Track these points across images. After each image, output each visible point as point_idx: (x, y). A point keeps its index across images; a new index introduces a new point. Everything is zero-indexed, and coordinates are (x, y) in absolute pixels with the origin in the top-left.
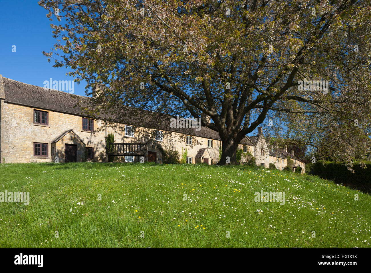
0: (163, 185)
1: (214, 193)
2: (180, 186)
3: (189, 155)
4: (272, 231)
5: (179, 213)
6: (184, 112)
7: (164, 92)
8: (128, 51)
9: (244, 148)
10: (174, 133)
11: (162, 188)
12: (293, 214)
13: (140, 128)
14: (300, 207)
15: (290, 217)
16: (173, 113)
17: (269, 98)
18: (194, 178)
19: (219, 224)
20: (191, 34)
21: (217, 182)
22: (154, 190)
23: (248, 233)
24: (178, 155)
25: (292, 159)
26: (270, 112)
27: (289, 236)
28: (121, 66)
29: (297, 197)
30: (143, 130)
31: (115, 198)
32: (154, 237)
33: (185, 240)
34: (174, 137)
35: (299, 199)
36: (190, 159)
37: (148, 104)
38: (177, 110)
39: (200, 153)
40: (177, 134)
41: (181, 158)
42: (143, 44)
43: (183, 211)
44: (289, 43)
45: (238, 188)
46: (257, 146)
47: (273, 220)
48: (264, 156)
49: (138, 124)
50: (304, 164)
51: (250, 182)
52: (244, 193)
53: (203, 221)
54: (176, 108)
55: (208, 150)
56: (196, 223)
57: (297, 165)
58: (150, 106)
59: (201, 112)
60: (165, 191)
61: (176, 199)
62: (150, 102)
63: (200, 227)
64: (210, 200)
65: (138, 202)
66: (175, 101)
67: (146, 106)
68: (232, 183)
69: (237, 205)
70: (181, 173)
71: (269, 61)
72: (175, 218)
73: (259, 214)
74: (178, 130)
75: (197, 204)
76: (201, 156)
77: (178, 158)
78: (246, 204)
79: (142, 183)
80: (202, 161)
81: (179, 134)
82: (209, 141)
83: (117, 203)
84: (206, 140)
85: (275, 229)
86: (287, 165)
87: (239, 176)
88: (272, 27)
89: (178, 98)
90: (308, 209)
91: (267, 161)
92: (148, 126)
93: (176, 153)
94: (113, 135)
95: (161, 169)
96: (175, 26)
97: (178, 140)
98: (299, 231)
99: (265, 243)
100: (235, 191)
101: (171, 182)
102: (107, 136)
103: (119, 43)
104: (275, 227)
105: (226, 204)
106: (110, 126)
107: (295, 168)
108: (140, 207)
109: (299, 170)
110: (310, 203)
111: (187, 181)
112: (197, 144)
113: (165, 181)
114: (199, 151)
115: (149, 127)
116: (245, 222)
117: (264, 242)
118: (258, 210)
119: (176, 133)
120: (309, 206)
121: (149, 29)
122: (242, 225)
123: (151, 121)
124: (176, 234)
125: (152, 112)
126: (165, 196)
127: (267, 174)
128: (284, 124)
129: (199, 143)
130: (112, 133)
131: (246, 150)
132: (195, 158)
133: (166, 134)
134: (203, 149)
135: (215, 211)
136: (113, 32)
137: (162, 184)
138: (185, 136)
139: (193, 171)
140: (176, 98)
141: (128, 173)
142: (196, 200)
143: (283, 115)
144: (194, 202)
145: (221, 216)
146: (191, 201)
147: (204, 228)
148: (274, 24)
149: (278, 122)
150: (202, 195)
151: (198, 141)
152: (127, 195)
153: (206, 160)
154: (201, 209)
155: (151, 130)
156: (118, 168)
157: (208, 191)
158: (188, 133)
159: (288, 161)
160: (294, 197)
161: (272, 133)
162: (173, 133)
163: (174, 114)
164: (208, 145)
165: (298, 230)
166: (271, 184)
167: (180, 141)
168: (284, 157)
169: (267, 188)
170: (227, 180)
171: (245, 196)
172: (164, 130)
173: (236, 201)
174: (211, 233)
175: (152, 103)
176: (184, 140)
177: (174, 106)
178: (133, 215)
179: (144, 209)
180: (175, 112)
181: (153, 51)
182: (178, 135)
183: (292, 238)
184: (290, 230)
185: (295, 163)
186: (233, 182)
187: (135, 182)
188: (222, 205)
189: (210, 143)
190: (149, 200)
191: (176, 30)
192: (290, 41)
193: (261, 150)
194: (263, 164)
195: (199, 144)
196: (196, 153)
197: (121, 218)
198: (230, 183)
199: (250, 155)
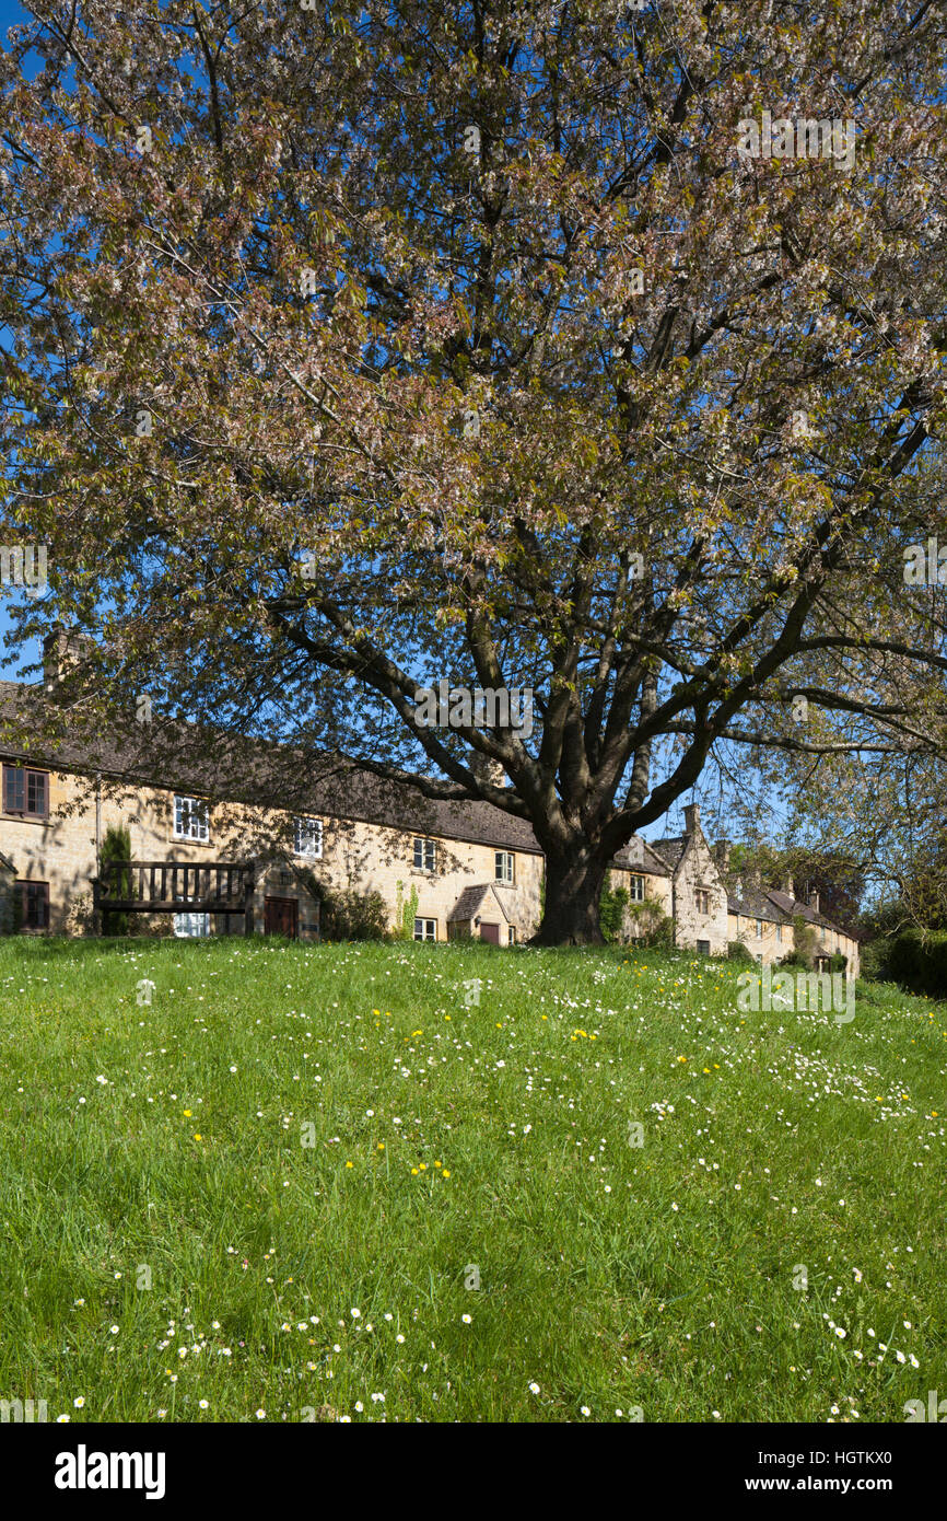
0: (303, 1015)
1: (496, 1044)
2: (369, 1020)
3: (423, 910)
4: (704, 1180)
5: (356, 1118)
6: (402, 748)
7: (325, 667)
8: (176, 504)
9: (632, 884)
10: (366, 825)
11: (298, 1028)
12: (786, 1117)
13: (230, 806)
14: (817, 1095)
15: (776, 1126)
16: (358, 750)
17: (714, 692)
18: (427, 992)
19: (505, 1159)
20: (417, 444)
21: (511, 1003)
22: (265, 1038)
23: (614, 1191)
24: (383, 913)
25: (811, 926)
26: (727, 750)
27: (765, 1197)
28: (152, 566)
29: (811, 1059)
30: (241, 814)
31: (107, 1066)
32: (250, 1211)
33: (374, 1217)
34: (361, 840)
35: (816, 1065)
36: (430, 928)
37: (261, 716)
38: (375, 738)
39: (468, 904)
40: (377, 828)
41: (393, 924)
42: (232, 479)
43: (370, 1113)
44: (780, 491)
45: (590, 1026)
46: (681, 879)
47: (712, 1142)
48: (707, 913)
49: (219, 789)
50: (856, 945)
51: (639, 1005)
52: (612, 1045)
53: (445, 1149)
54: (371, 727)
55: (498, 890)
56: (420, 1154)
57: (829, 949)
58: (268, 722)
59: (468, 746)
60: (307, 1038)
61: (348, 1067)
62: (269, 704)
63: (430, 1171)
64: (477, 1068)
65: (197, 1081)
66: (367, 703)
67: (254, 721)
68: (569, 1007)
69: (580, 1087)
70: (376, 971)
71: (708, 555)
72: (337, 1139)
73: (660, 1118)
74: (378, 816)
75: (429, 1087)
76: (471, 912)
77: (383, 921)
78: (613, 1083)
79: (222, 1009)
80: (476, 931)
81: (382, 831)
82: (499, 859)
83: (113, 1087)
84: (490, 853)
85: (718, 1172)
86: (793, 949)
87: (600, 983)
88: (718, 430)
89: (376, 691)
90: (846, 1100)
91: (717, 935)
92: (262, 796)
93: (377, 903)
94: (127, 833)
95: (302, 959)
96: (356, 414)
97: (377, 854)
98: (805, 1178)
99: (676, 1224)
100: (578, 1036)
101: (335, 1005)
102: (103, 836)
103: (139, 475)
104: (716, 1166)
105: (539, 1084)
106: (110, 796)
107: (824, 958)
108: (206, 1101)
109: (837, 964)
110: (856, 1078)
111: (396, 1001)
112: (454, 869)
113: (313, 1001)
114: (464, 895)
115: (268, 804)
116: (602, 1148)
117: (671, 1221)
118: (657, 1106)
119: (371, 827)
120: (850, 1089)
121: (255, 421)
122: (592, 1159)
123: (275, 780)
124: (338, 1196)
125: (275, 745)
126: (306, 1056)
127: (709, 976)
128: (780, 793)
129: (460, 866)
130: (121, 827)
131: (640, 893)
132: (449, 923)
133: (330, 829)
134: (477, 887)
135: (494, 1110)
136: (116, 432)
137: (298, 1012)
138: (404, 838)
139: (422, 966)
140: (370, 693)
141: (171, 976)
142: (423, 1071)
143: (774, 759)
144: (418, 1077)
145: (514, 1129)
146: (406, 1075)
147: (446, 1174)
148: (725, 420)
149: (756, 785)
150: (452, 1053)
151: (454, 859)
152: (157, 1057)
153: (491, 930)
154: (440, 1105)
155: (273, 812)
156: (133, 958)
157: (473, 1035)
158: (419, 827)
159: (795, 932)
160: (799, 1059)
161: (734, 826)
162: (360, 827)
163: (363, 754)
164: (499, 874)
165: (800, 1177)
166: (717, 1011)
167: (384, 856)
168: (784, 917)
169: (699, 1027)
170: (551, 1001)
171: (615, 1054)
172: (322, 813)
173: (575, 1075)
174: (473, 1191)
175: (276, 709)
176: (401, 854)
177: (361, 723)
178: (176, 1129)
179: (222, 1106)
180: (365, 744)
181: (271, 509)
182: (378, 834)
183: (777, 1203)
184: (773, 1175)
185: (824, 941)
186: (574, 1005)
187: (194, 1005)
188: (523, 1088)
189: (504, 866)
190: (240, 1073)
191: (361, 428)
192: (783, 486)
193: (697, 892)
194: (703, 944)
195: (460, 870)
196: (452, 904)
197: (125, 1143)
198: (560, 1007)
199: (655, 910)
